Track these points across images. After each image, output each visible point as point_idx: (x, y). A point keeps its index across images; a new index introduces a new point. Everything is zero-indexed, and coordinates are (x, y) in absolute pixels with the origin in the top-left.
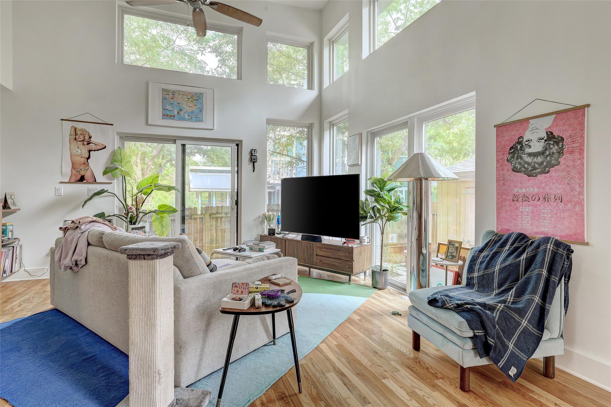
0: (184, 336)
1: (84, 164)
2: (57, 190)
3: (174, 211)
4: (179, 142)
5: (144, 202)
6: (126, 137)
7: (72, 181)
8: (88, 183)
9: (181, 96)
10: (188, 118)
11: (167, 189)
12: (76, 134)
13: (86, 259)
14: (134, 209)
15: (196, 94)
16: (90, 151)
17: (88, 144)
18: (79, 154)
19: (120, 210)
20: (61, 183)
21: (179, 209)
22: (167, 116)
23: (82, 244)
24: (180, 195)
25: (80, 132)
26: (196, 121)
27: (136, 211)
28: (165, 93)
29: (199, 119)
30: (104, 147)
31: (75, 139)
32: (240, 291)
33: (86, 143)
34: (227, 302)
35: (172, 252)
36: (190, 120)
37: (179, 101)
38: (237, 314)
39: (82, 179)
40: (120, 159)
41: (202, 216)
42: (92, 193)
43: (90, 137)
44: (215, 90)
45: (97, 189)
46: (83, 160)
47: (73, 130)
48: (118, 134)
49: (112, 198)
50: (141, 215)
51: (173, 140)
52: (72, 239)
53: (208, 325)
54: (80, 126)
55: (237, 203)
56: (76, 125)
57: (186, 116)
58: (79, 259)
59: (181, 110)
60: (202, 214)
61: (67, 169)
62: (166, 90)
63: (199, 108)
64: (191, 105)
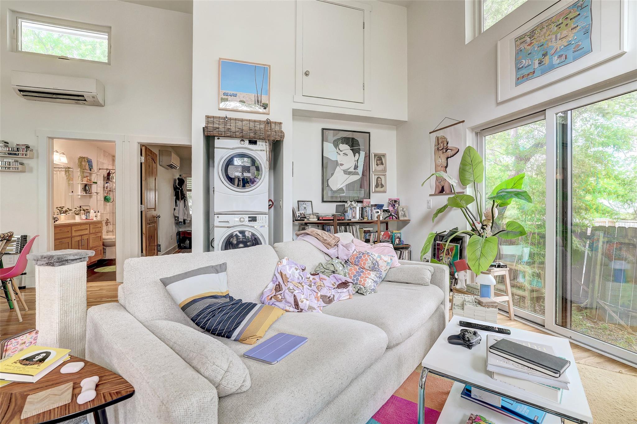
2: (428, 202)
4: (552, 115)
7: (437, 192)
8: (446, 194)
9: (545, 29)
10: (558, 61)
12: (438, 144)
16: (447, 159)
17: (446, 151)
18: (440, 163)
20: (430, 195)
22: (523, 77)
25: (441, 140)
26: (575, 59)
28: (519, 41)
29: (583, 50)
30: (457, 150)
31: (438, 149)
36: (564, 60)
37: (543, 40)
39: (442, 191)
43: (447, 143)
46: (443, 169)
47: (437, 139)
48: (471, 130)
51: (542, 112)
54: (440, 134)
57: (556, 60)
59: (545, 55)
62: (520, 38)
63: (583, 28)
64: (565, 33)
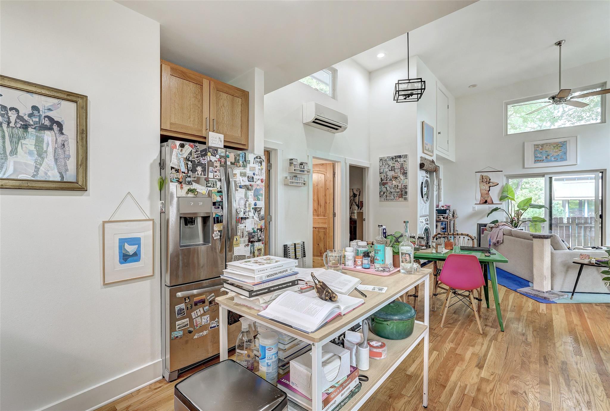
0: (555, 271)
1: (487, 194)
2: (474, 208)
3: (544, 221)
4: (547, 177)
5: (522, 215)
6: (509, 177)
7: (481, 203)
8: (489, 204)
9: (548, 146)
10: (554, 160)
11: (538, 207)
12: (483, 179)
13: (503, 240)
14: (516, 219)
15: (561, 142)
16: (490, 187)
17: (489, 183)
18: (484, 189)
19: (507, 219)
20: (476, 204)
21: (547, 219)
22: (538, 161)
23: (501, 234)
24: (548, 211)
25: (485, 177)
26: (561, 161)
27: (518, 220)
28: (536, 146)
29: (563, 159)
30: (498, 184)
31: (482, 181)
32: (584, 257)
33: (488, 183)
34: (577, 259)
35: (550, 238)
36: (556, 160)
37: (547, 150)
38: (582, 265)
39: (486, 202)
40: (507, 190)
41: (568, 225)
42: (491, 210)
43: (490, 180)
44: (578, 137)
45: (493, 207)
46: (486, 192)
47: (481, 176)
48: (505, 175)
49: (502, 212)
50: (520, 222)
51: (542, 175)
52: (495, 232)
53: (567, 270)
54: (484, 174)
55: (601, 217)
56: (482, 174)
57: (553, 159)
58: (500, 240)
59: (548, 155)
60: (568, 222)
61: (479, 197)
62: (537, 145)
63: (564, 151)
64: (557, 151)
